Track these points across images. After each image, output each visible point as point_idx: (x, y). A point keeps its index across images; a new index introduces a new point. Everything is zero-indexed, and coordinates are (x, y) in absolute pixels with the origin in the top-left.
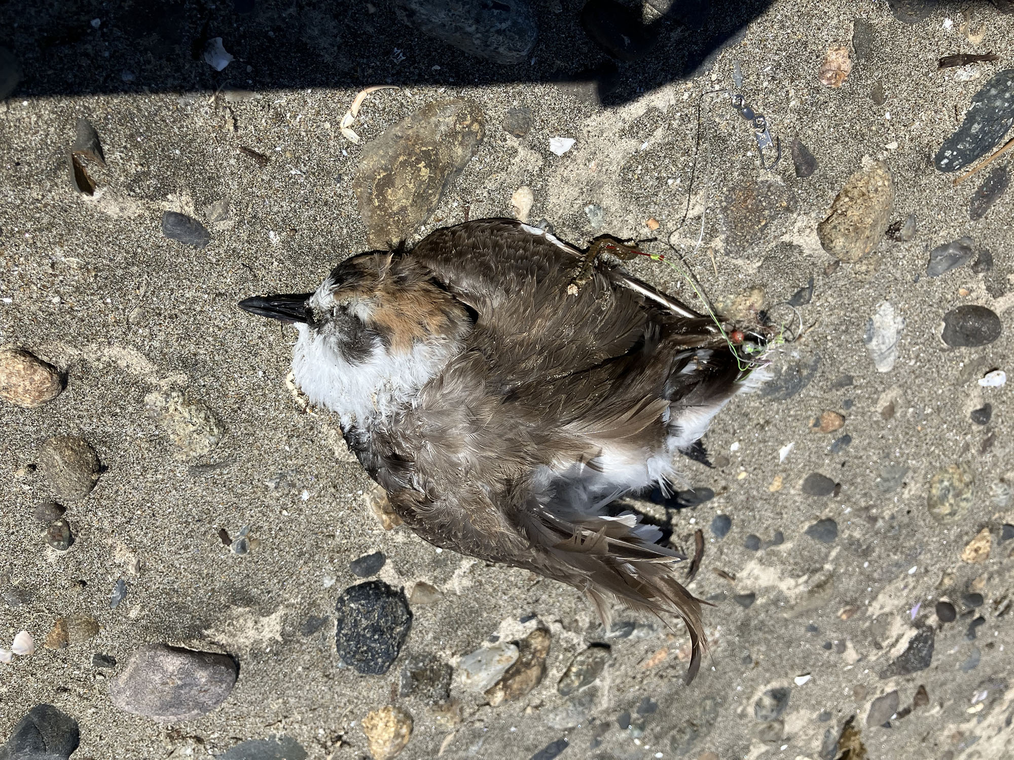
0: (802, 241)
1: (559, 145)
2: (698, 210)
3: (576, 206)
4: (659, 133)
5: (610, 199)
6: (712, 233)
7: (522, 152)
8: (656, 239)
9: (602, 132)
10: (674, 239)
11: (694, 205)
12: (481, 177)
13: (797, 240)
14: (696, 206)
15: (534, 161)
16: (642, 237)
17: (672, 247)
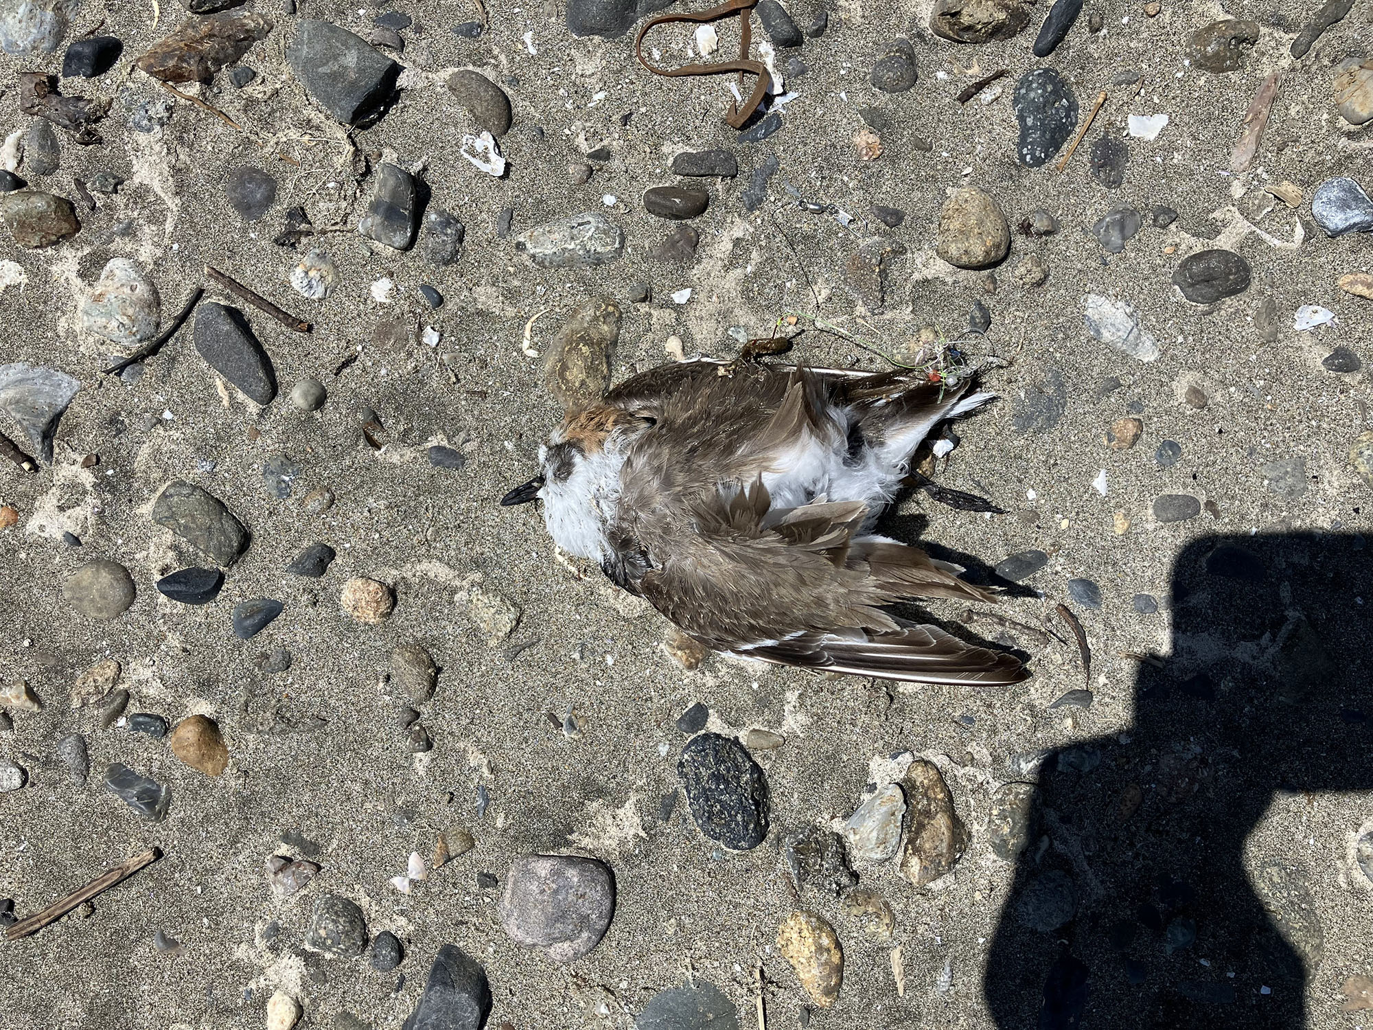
0: (933, 272)
1: (681, 297)
2: (825, 293)
3: (719, 333)
4: (754, 255)
5: (743, 316)
6: (851, 304)
7: (655, 313)
8: (803, 331)
9: (709, 274)
10: (819, 325)
11: (819, 292)
12: (635, 343)
13: (929, 273)
14: (822, 291)
15: (669, 316)
16: (791, 334)
17: (822, 331)
